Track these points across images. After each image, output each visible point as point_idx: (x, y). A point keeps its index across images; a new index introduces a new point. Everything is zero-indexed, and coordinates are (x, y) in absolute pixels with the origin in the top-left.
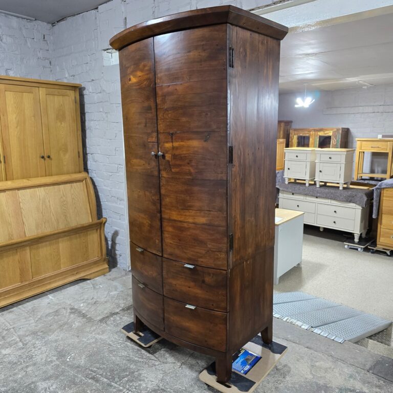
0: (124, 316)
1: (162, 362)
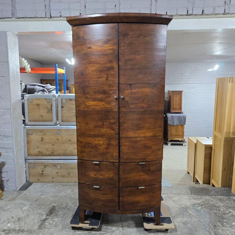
0: (53, 218)
1: (111, 232)
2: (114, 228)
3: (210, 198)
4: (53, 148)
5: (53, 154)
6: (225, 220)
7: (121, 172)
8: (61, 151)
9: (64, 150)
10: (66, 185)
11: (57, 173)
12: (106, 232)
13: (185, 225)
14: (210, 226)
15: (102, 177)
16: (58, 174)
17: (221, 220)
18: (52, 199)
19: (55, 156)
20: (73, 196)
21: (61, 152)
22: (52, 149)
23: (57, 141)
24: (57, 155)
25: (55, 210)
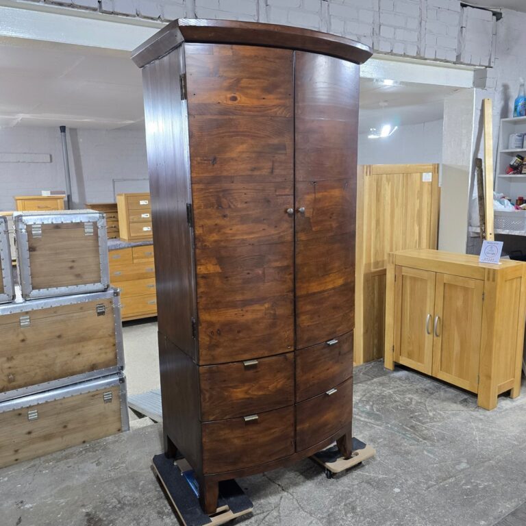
1: (275, 507)
2: (273, 500)
3: (366, 386)
4: (10, 368)
5: (14, 383)
6: (416, 414)
7: (298, 371)
8: (38, 371)
9: (47, 367)
10: (66, 458)
11: (29, 433)
12: (265, 514)
13: (375, 442)
14: (407, 431)
15: (261, 393)
16: (33, 435)
17: (411, 415)
18: (62, 501)
19: (20, 387)
20: (112, 474)
21: (36, 373)
22: (7, 372)
23: (22, 344)
24: (26, 385)
25: (100, 520)
